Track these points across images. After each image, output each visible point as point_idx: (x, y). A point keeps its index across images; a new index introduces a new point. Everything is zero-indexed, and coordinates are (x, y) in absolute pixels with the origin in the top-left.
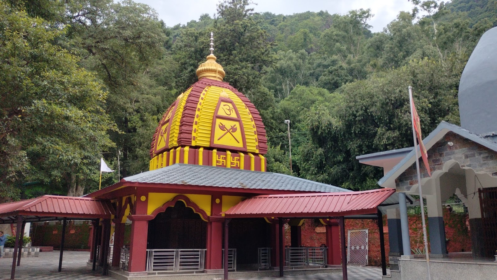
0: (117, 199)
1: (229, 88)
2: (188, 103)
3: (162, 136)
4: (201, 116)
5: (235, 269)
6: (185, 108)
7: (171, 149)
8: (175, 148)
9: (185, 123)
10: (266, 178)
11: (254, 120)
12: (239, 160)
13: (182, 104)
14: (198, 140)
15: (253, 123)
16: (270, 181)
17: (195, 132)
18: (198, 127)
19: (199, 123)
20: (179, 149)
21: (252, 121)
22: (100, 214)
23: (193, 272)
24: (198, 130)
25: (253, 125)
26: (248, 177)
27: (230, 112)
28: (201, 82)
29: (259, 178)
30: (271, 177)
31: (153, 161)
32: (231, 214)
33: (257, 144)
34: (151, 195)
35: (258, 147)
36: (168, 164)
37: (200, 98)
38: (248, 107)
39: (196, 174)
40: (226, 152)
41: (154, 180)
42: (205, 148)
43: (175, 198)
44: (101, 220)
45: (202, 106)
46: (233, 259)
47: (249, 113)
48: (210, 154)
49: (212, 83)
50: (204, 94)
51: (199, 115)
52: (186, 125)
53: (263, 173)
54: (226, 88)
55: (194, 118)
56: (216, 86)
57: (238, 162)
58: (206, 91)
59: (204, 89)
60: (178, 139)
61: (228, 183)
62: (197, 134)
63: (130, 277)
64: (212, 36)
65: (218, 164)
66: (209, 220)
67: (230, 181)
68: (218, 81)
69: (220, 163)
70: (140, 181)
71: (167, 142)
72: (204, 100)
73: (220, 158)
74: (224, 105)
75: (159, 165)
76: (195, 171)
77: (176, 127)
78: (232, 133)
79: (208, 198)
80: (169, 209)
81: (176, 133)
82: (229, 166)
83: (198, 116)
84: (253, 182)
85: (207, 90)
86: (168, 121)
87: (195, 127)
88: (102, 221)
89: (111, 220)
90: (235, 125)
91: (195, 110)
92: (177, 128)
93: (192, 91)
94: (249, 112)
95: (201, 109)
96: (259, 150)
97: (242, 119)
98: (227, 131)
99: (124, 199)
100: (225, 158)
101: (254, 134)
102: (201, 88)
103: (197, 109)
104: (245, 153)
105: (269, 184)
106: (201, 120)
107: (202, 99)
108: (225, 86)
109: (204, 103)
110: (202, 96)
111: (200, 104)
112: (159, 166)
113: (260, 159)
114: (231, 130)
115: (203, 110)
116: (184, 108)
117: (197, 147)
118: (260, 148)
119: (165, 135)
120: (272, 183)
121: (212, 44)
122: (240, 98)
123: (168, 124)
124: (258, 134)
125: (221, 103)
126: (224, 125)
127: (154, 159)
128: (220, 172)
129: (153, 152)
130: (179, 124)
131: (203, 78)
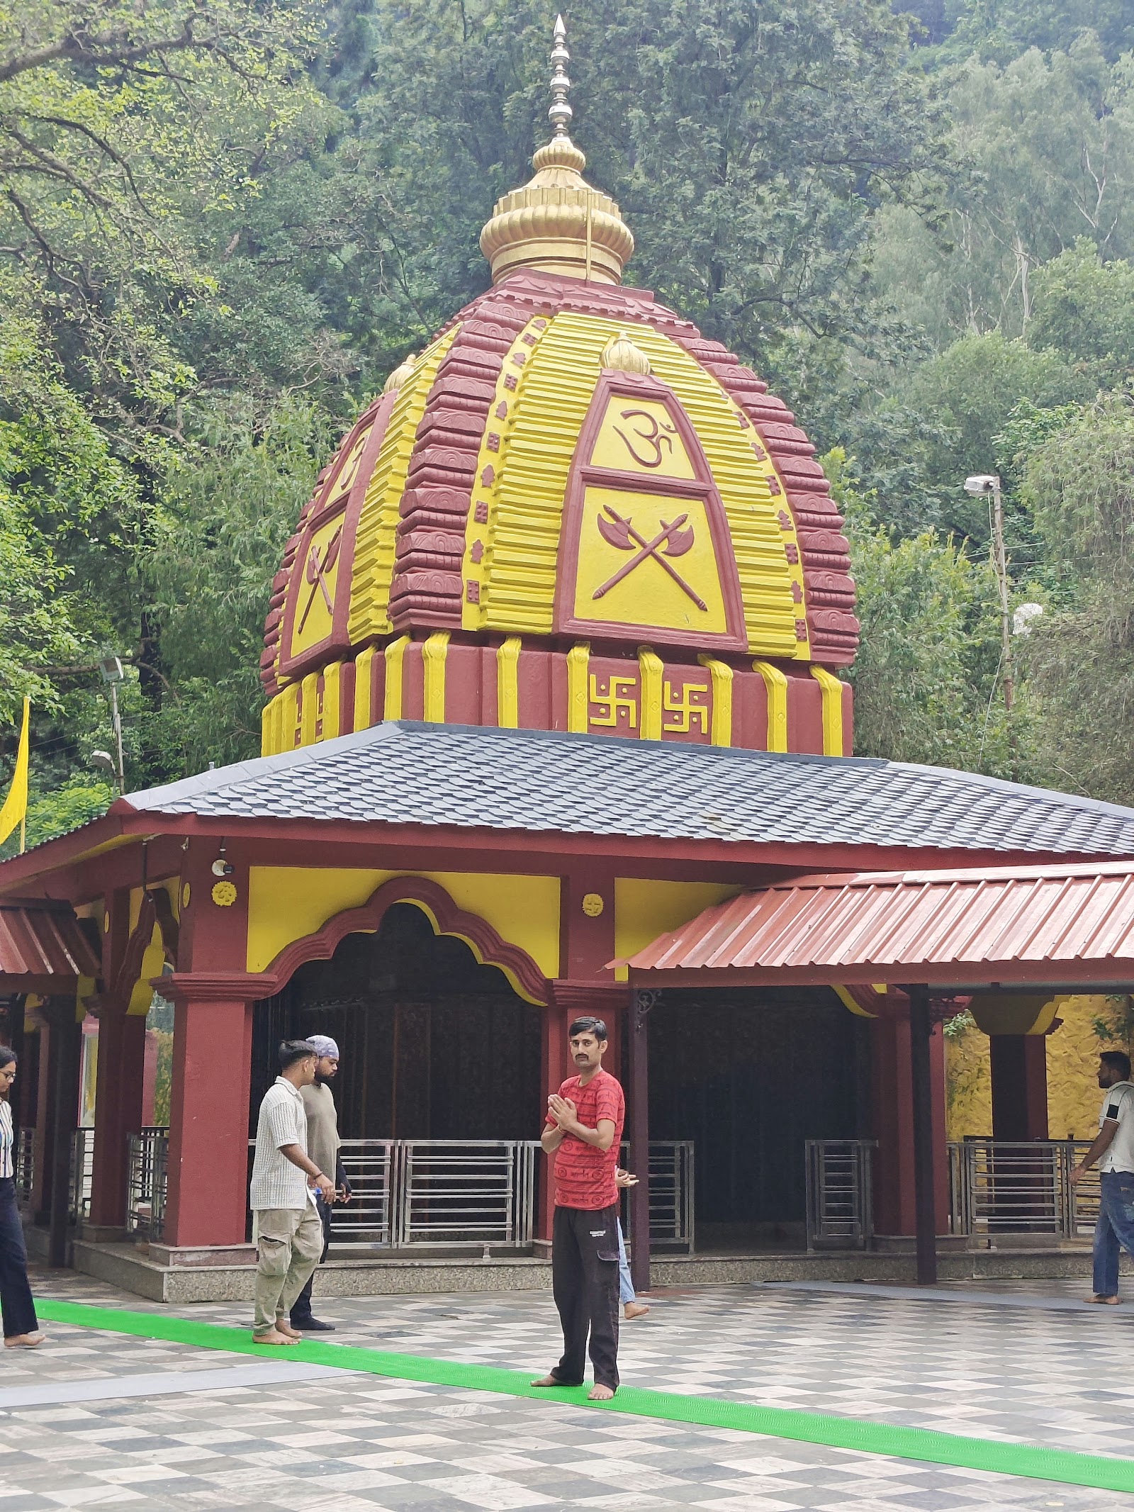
0: (101, 904)
1: (652, 321)
2: (435, 409)
3: (315, 582)
4: (505, 477)
5: (690, 1239)
6: (425, 439)
7: (362, 646)
8: (382, 642)
9: (426, 514)
10: (847, 790)
11: (789, 486)
12: (707, 699)
13: (408, 412)
14: (491, 600)
15: (781, 502)
16: (864, 802)
17: (476, 560)
18: (492, 532)
19: (495, 511)
20: (397, 648)
21: (776, 493)
22: (25, 970)
23: (479, 1253)
24: (490, 550)
25: (782, 516)
26: (754, 783)
27: (657, 446)
28: (505, 293)
29: (810, 787)
30: (873, 782)
31: (274, 713)
32: (658, 966)
33: (801, 612)
34: (262, 878)
35: (810, 629)
36: (347, 727)
37: (502, 379)
38: (752, 416)
39: (485, 771)
40: (636, 658)
41: (271, 806)
42: (530, 641)
43: (380, 891)
44: (32, 1002)
45: (511, 423)
46: (678, 1194)
47: (759, 452)
48: (555, 671)
49: (561, 297)
50: (520, 360)
51: (497, 472)
52: (429, 522)
53: (831, 762)
54: (637, 318)
55: (470, 485)
56: (585, 309)
57: (703, 710)
58: (530, 340)
59: (519, 329)
60: (393, 600)
61: (643, 813)
62: (487, 569)
63: (172, 1268)
64: (560, 40)
65: (595, 721)
66: (551, 999)
67: (656, 805)
68: (594, 285)
69: (607, 715)
70: (203, 806)
71: (340, 612)
72: (521, 390)
73: (605, 693)
74: (626, 415)
75: (307, 727)
76: (480, 757)
77: (378, 533)
78: (666, 559)
79: (545, 889)
80: (351, 946)
81: (381, 567)
82: (652, 731)
83: (490, 477)
84: (774, 810)
85: (536, 334)
86: (341, 505)
87: (474, 532)
88: (39, 1010)
89: (79, 1004)
90: (683, 520)
91: (476, 447)
92: (389, 538)
93: (459, 343)
94: (759, 442)
95: (507, 440)
96: (815, 643)
97: (720, 486)
98: (639, 549)
99: (137, 896)
100: (635, 692)
101: (785, 564)
102: (503, 324)
103: (484, 442)
104: (740, 660)
105: (858, 818)
106: (504, 497)
107: (511, 384)
108: (633, 311)
109: (523, 407)
110: (509, 367)
111: (502, 414)
112: (303, 735)
113: (820, 692)
114: (664, 545)
115: (513, 443)
116: (418, 437)
117: (491, 637)
118: (820, 635)
119: (330, 580)
120: (877, 815)
121: (561, 80)
122: (711, 371)
123: (340, 520)
124: (808, 564)
125: (607, 401)
126: (624, 518)
127: (281, 702)
128: (605, 761)
129: (277, 662)
130: (396, 520)
131: (515, 273)
